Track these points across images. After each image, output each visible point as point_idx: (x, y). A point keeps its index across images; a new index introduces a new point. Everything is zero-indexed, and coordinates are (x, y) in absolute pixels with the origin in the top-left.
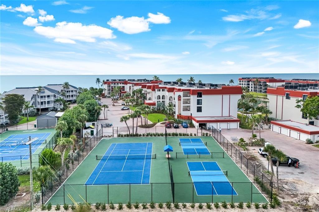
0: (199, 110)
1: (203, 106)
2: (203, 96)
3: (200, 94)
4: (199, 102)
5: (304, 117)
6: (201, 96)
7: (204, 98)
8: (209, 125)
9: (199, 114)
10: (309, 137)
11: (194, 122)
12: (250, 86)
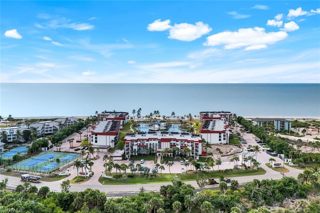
1: (98, 140)
2: (98, 135)
3: (96, 135)
4: (96, 138)
6: (97, 136)
9: (96, 144)
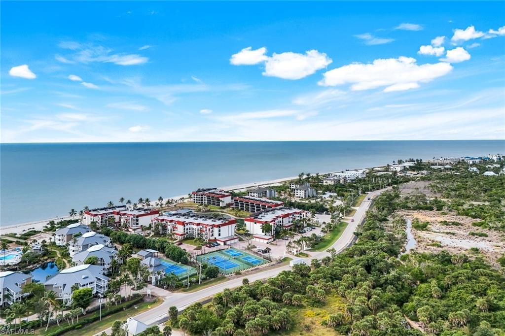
0: (219, 235)
1: (221, 233)
4: (219, 231)
5: (263, 232)
7: (222, 228)
8: (228, 243)
9: (220, 237)
10: (267, 241)
11: (218, 242)
12: (204, 199)
